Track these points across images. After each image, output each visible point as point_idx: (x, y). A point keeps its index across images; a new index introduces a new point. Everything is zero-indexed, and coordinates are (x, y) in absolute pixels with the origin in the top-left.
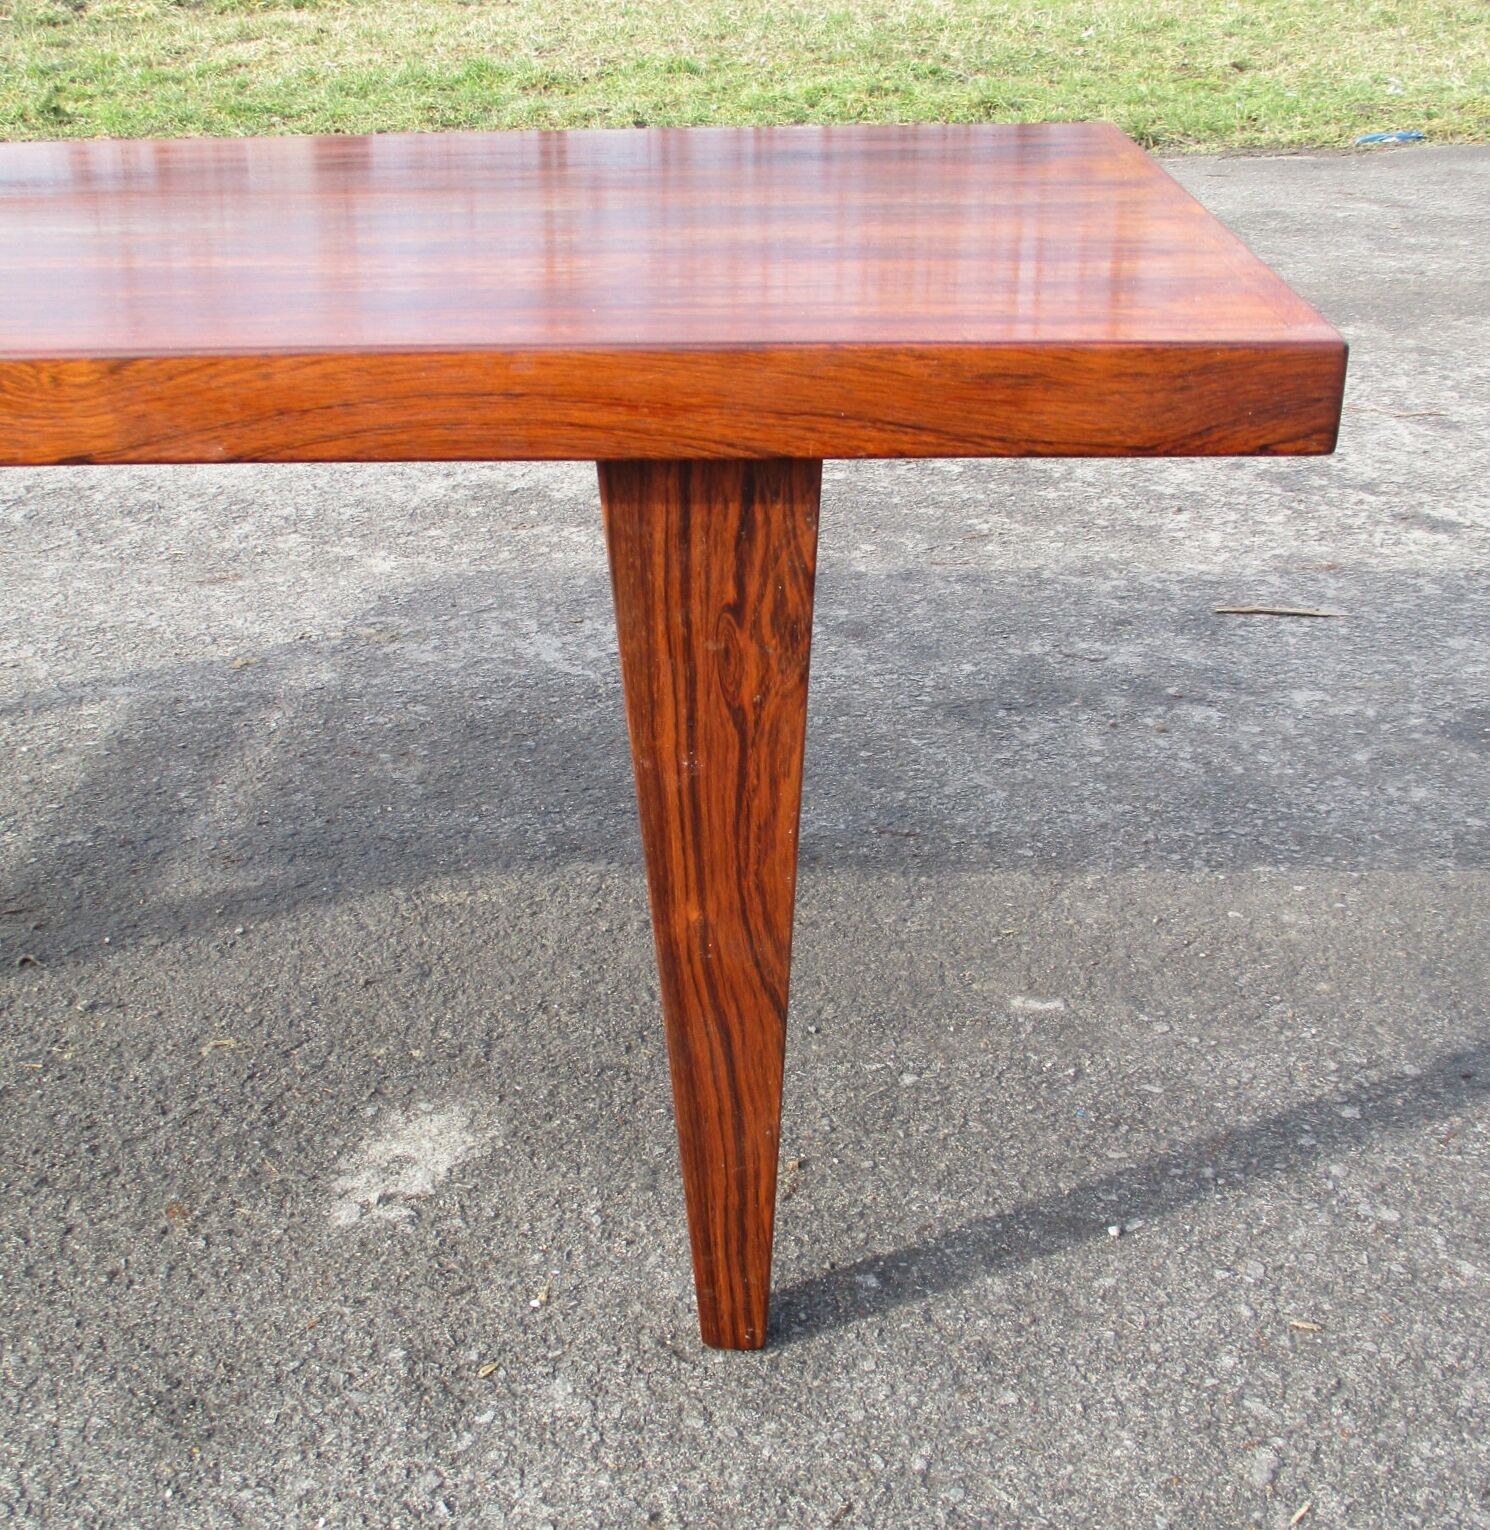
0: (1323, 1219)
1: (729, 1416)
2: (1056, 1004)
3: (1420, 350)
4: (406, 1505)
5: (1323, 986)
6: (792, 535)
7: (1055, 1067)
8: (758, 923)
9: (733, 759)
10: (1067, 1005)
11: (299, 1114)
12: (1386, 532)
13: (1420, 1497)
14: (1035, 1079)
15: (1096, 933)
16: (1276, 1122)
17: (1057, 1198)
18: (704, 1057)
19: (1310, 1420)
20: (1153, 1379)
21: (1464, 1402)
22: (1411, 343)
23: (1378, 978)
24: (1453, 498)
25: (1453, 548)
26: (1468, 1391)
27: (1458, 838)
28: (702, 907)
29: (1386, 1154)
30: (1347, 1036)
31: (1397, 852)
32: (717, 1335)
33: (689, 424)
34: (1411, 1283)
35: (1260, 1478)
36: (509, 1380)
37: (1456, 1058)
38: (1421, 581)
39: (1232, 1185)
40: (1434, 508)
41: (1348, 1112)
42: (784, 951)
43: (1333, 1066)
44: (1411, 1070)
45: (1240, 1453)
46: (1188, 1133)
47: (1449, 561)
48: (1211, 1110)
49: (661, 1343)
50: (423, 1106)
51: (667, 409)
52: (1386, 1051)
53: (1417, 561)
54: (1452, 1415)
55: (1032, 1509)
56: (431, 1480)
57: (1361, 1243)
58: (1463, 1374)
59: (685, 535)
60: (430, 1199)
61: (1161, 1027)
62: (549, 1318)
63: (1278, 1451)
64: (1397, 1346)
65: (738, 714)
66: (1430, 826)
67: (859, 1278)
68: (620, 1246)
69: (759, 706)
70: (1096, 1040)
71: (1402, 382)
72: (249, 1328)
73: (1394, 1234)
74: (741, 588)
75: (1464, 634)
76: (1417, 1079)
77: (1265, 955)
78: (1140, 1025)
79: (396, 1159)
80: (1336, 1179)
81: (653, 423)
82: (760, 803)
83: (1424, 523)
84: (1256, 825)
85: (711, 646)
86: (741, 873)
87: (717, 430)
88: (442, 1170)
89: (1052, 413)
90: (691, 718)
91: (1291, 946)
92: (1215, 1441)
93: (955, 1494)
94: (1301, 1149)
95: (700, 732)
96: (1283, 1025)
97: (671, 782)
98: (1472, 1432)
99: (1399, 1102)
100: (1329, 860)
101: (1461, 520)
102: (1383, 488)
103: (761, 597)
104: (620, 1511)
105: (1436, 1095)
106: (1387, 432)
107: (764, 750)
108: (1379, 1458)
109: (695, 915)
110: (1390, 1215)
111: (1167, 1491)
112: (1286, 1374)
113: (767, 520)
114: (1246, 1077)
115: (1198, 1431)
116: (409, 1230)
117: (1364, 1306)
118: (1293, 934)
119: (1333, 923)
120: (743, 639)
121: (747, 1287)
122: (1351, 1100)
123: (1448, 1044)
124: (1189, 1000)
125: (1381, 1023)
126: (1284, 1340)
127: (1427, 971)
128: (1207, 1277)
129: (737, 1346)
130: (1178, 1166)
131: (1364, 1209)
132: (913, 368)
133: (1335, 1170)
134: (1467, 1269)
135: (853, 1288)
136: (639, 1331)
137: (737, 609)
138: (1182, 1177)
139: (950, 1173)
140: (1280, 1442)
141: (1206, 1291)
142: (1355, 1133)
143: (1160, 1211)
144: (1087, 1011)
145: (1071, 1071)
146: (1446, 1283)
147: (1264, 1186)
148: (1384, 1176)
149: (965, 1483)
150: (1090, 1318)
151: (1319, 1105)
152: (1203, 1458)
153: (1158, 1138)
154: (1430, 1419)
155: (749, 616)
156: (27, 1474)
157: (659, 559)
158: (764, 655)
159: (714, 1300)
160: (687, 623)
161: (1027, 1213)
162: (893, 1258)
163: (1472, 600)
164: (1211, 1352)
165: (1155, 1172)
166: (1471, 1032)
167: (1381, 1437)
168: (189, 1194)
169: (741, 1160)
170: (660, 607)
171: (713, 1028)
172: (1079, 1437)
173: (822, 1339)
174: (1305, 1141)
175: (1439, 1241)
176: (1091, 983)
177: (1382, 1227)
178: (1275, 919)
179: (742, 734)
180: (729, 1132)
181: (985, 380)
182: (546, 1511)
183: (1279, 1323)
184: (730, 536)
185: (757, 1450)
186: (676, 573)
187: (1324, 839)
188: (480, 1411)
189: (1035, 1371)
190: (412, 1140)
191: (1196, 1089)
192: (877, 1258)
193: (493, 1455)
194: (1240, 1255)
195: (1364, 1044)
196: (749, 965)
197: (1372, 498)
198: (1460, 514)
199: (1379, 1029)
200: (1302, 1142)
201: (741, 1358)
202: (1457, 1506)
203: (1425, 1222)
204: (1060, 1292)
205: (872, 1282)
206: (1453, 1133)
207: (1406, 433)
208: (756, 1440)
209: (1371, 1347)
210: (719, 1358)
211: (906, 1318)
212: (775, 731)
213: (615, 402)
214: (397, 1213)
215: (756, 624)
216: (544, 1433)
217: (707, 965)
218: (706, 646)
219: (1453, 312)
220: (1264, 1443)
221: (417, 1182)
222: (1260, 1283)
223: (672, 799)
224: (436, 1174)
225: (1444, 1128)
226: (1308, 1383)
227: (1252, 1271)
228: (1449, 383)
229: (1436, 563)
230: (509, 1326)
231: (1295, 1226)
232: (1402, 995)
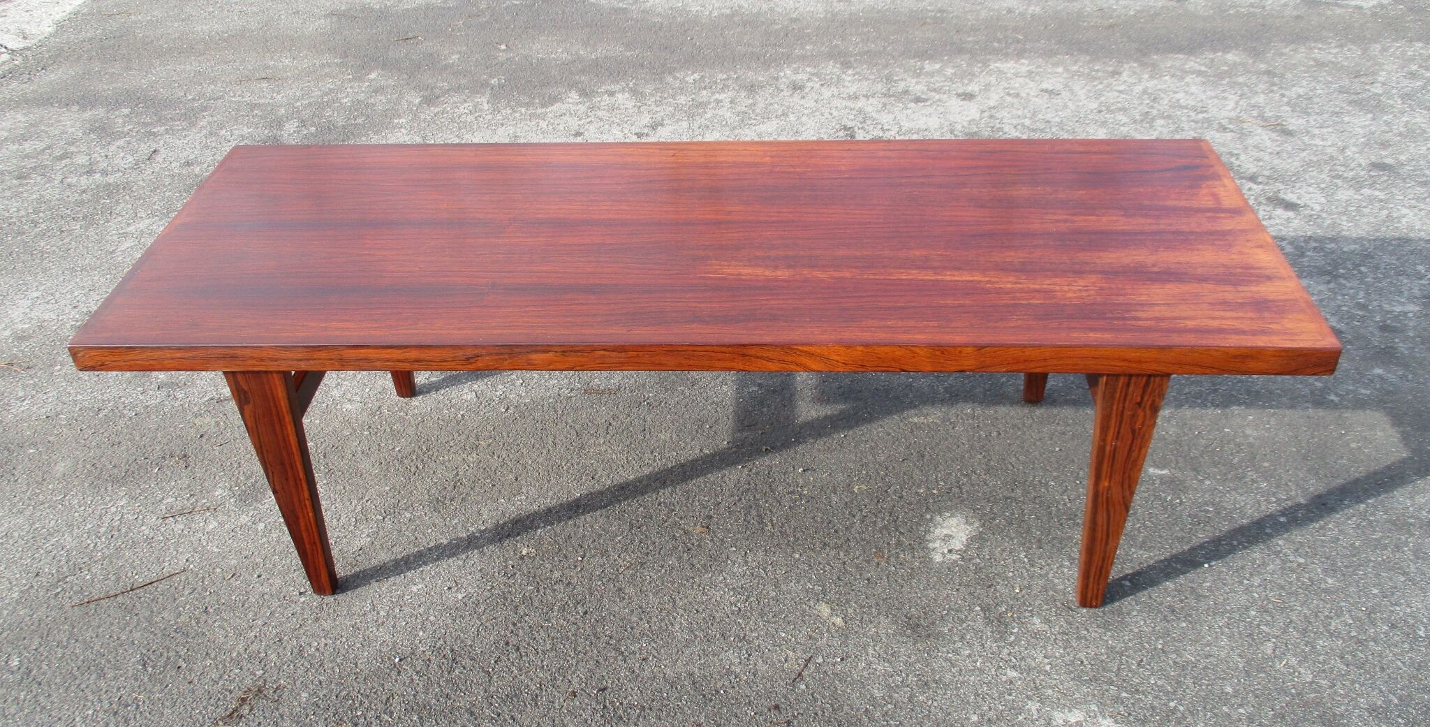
0: (1278, 562)
1: (1095, 632)
2: (1165, 472)
3: (1268, 73)
4: (1002, 659)
5: (1266, 464)
6: (1161, 385)
7: (1172, 500)
8: (1126, 486)
9: (1129, 442)
10: (1170, 471)
11: (903, 517)
12: (1264, 210)
13: (1321, 658)
14: (1165, 504)
15: (1175, 439)
16: (1256, 523)
17: (1183, 553)
18: (1100, 524)
19: (1283, 633)
20: (1230, 618)
21: (1332, 628)
22: (1263, 66)
23: (1287, 461)
24: (1294, 187)
25: (1296, 221)
26: (1333, 624)
27: (1312, 392)
28: (1110, 482)
29: (1298, 536)
30: (1278, 487)
31: (1288, 399)
32: (1085, 602)
33: (1144, 366)
34: (1311, 586)
35: (1269, 652)
36: (1019, 618)
37: (1320, 496)
38: (1284, 244)
39: (1245, 548)
40: (1285, 194)
41: (1282, 519)
42: (1132, 494)
43: (1274, 500)
44: (1303, 501)
45: (1262, 643)
46: (1225, 527)
47: (1295, 230)
48: (1232, 518)
49: (1063, 604)
50: (947, 514)
51: (1140, 362)
52: (1293, 493)
53: (1281, 230)
54: (1328, 631)
55: (1199, 661)
56: (1006, 651)
57: (1293, 571)
58: (1331, 618)
59: (1128, 385)
60: (965, 552)
61: (1208, 483)
62: (1023, 596)
63: (1274, 643)
64: (1309, 609)
65: (1133, 431)
66: (1299, 386)
67: (1123, 582)
68: (1037, 570)
69: (1140, 429)
70: (1184, 487)
71: (1261, 99)
72: (924, 599)
73: (1304, 567)
74: (1142, 398)
75: (1305, 277)
76: (1306, 505)
77: (1242, 449)
78: (1199, 481)
79: (946, 536)
80: (1280, 546)
81: (1134, 365)
82: (1134, 455)
83: (1281, 204)
84: (1229, 385)
85: (1129, 413)
86: (1124, 473)
87: (1153, 368)
88: (964, 540)
89: (1252, 365)
90: (1119, 432)
91: (1251, 445)
92: (1253, 640)
93: (1174, 656)
94: (1267, 534)
95: (1120, 435)
96: (1253, 481)
97: (1108, 448)
98: (1336, 637)
99: (1300, 515)
100: (1261, 403)
101: (1299, 202)
102: (1260, 180)
103: (1148, 400)
104: (1071, 661)
105: (1313, 512)
106: (1257, 138)
107: (1139, 440)
108: (1306, 646)
109: (1106, 484)
110: (1302, 560)
111: (1240, 655)
112: (1273, 617)
113: (1155, 381)
114: (1243, 504)
115: (1247, 636)
116: (962, 563)
117: (1296, 593)
118: (1251, 440)
119: (1266, 434)
120: (1140, 412)
121: (1098, 589)
122: (1283, 514)
123: (1316, 491)
124: (1215, 470)
125: (1290, 481)
126: (1271, 606)
127: (1305, 458)
128: (1241, 583)
129: (1091, 606)
130: (1224, 540)
131: (1292, 558)
132: (1215, 353)
133: (1280, 542)
134: (1330, 581)
135: (1122, 586)
136: (1055, 600)
137: (1139, 404)
138: (1226, 545)
139: (1144, 542)
140: (1274, 640)
141: (1242, 588)
142: (1286, 528)
143: (1221, 557)
144: (1179, 475)
145: (1178, 501)
146: (1323, 586)
147: (1255, 548)
148: (1298, 545)
149: (1176, 652)
150: (1205, 597)
151: (1271, 516)
152: (1251, 645)
153: (1215, 529)
154: (1322, 633)
155: (1143, 405)
156: (877, 648)
157: (1119, 390)
158: (1145, 416)
159: (1086, 593)
160: (1124, 407)
161: (1175, 558)
162: (1133, 575)
163: (1308, 256)
164: (1247, 609)
165: (1216, 542)
166: (1324, 485)
167: (1306, 639)
168: (880, 549)
169: (1105, 552)
170: (1116, 403)
171: (1105, 514)
172: (1209, 638)
173: (1117, 604)
174: (1268, 531)
175: (1319, 570)
176: (1177, 462)
177: (1299, 565)
178: (1243, 432)
179: (1134, 436)
180: (1103, 544)
181: (1235, 357)
182: (1047, 661)
183: (1268, 599)
184: (1142, 385)
185: (1107, 641)
186: (1123, 394)
187: (1258, 392)
188: (1013, 628)
189: (1190, 616)
190: (949, 528)
191: (1225, 509)
192: (1127, 575)
193: (1023, 642)
194: (1251, 575)
195: (1285, 490)
196: (1121, 498)
197: (1254, 186)
198: (1299, 198)
199: (1289, 484)
200: (1267, 531)
201: (1092, 610)
202: (1333, 661)
203: (1314, 563)
204: (1192, 588)
205: (1128, 583)
206: (1321, 528)
207: (1266, 138)
208: (1105, 638)
209: (1300, 609)
210: (1085, 610)
211: (1143, 596)
212: (1144, 435)
213: (1125, 360)
214: (955, 557)
215: (1145, 408)
216: (1035, 635)
217: (1107, 498)
218: (1128, 413)
219: (1283, 42)
220: (1269, 640)
221: (957, 545)
222: (1260, 585)
223: (1107, 453)
224: (963, 542)
225: (1317, 525)
226: (1280, 621)
227: (1256, 581)
228: (1285, 100)
229: (1288, 232)
230: (1011, 599)
231: (1269, 564)
232: (1296, 468)
